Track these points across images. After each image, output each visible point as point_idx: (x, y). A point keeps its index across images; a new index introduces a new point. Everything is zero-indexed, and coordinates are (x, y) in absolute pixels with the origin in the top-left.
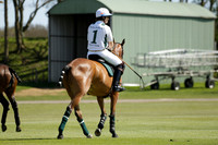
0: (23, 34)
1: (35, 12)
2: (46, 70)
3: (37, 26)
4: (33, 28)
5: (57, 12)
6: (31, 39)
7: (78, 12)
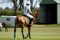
0: (33, 10)
1: (36, 4)
2: (39, 20)
3: (37, 8)
4: (35, 8)
5: (42, 4)
6: (35, 11)
7: (48, 3)
